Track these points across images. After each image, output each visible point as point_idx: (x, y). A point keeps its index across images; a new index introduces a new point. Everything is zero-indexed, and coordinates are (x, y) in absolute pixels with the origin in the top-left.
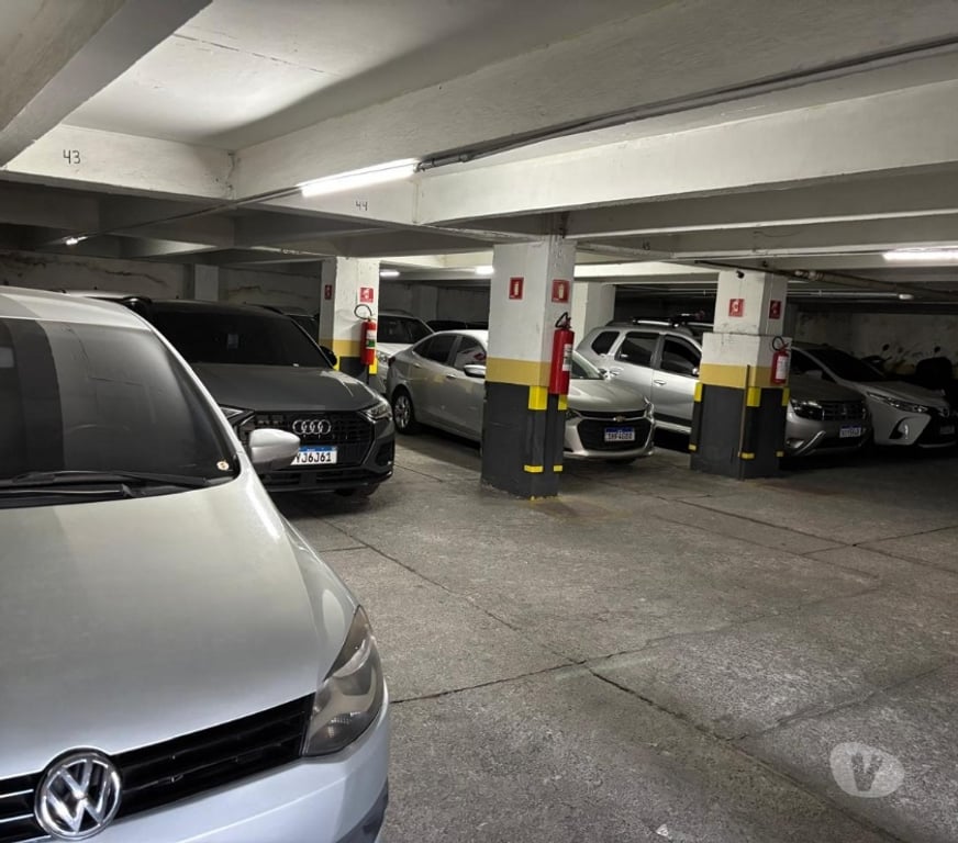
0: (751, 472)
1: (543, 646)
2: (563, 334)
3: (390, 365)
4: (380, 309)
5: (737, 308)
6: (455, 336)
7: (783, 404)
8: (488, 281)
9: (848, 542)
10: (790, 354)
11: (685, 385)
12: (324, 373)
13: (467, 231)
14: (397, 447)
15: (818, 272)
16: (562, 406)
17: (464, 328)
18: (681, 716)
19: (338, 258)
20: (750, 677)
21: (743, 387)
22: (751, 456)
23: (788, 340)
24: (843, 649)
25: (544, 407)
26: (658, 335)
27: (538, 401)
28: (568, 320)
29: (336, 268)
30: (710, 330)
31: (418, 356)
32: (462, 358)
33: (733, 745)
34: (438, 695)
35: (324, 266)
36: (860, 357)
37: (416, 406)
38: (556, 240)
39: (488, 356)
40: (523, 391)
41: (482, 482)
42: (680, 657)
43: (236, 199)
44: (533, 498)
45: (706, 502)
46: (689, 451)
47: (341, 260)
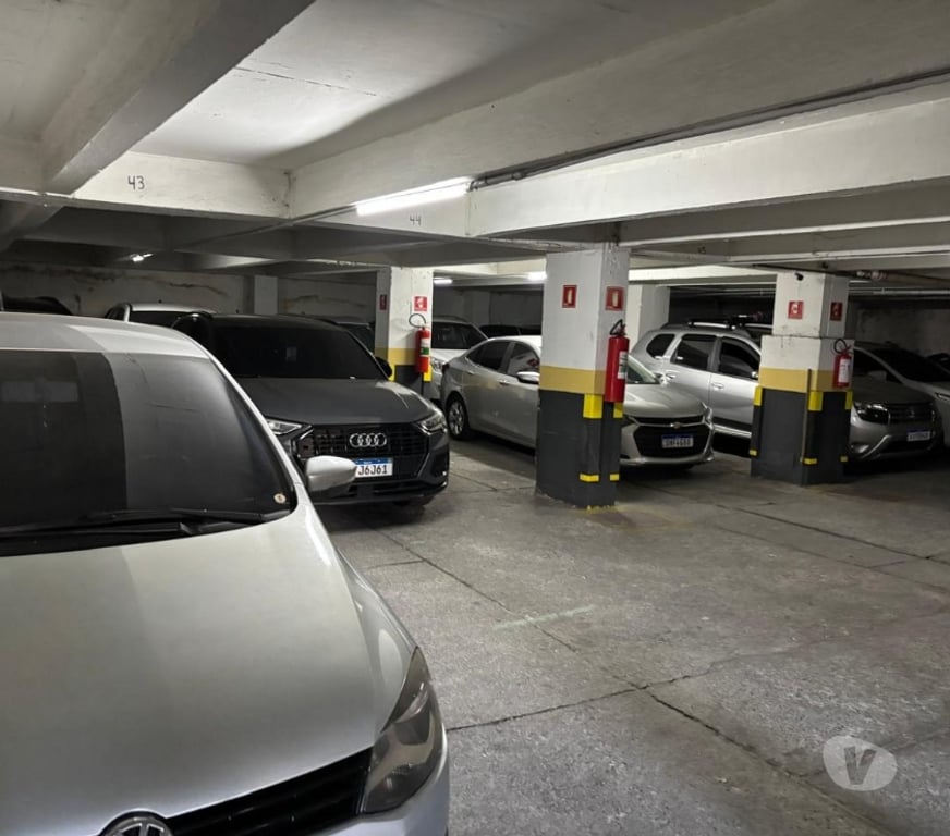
0: (814, 478)
1: (604, 669)
2: (618, 341)
3: (444, 371)
4: (434, 316)
5: (796, 311)
6: (508, 342)
7: (847, 408)
8: (541, 286)
9: (920, 555)
10: (852, 356)
11: (744, 389)
12: (380, 385)
13: (520, 241)
14: (452, 454)
15: (880, 271)
16: (618, 414)
17: (517, 334)
18: (750, 748)
19: (393, 268)
20: (822, 705)
21: (805, 391)
22: (814, 461)
23: (850, 342)
24: (922, 675)
25: (599, 415)
26: (715, 337)
27: (592, 410)
28: (623, 327)
29: (390, 278)
30: (768, 331)
31: (471, 363)
32: (515, 364)
33: (807, 782)
34: (497, 722)
35: (379, 275)
36: (926, 355)
37: (469, 413)
38: (610, 246)
39: (542, 363)
40: (578, 399)
41: (537, 491)
42: (746, 682)
43: (293, 217)
44: (589, 508)
45: (768, 510)
46: (750, 456)
47: (395, 270)
